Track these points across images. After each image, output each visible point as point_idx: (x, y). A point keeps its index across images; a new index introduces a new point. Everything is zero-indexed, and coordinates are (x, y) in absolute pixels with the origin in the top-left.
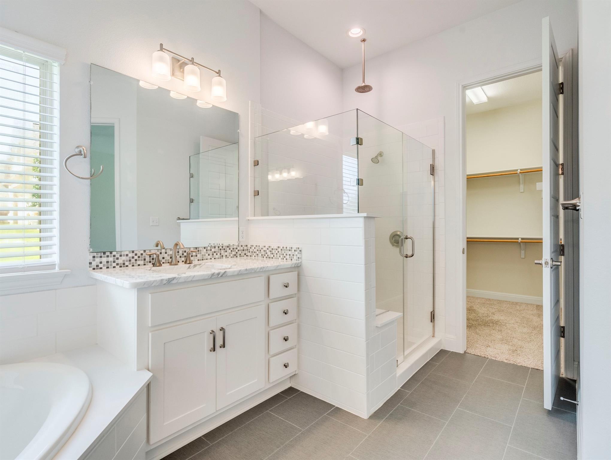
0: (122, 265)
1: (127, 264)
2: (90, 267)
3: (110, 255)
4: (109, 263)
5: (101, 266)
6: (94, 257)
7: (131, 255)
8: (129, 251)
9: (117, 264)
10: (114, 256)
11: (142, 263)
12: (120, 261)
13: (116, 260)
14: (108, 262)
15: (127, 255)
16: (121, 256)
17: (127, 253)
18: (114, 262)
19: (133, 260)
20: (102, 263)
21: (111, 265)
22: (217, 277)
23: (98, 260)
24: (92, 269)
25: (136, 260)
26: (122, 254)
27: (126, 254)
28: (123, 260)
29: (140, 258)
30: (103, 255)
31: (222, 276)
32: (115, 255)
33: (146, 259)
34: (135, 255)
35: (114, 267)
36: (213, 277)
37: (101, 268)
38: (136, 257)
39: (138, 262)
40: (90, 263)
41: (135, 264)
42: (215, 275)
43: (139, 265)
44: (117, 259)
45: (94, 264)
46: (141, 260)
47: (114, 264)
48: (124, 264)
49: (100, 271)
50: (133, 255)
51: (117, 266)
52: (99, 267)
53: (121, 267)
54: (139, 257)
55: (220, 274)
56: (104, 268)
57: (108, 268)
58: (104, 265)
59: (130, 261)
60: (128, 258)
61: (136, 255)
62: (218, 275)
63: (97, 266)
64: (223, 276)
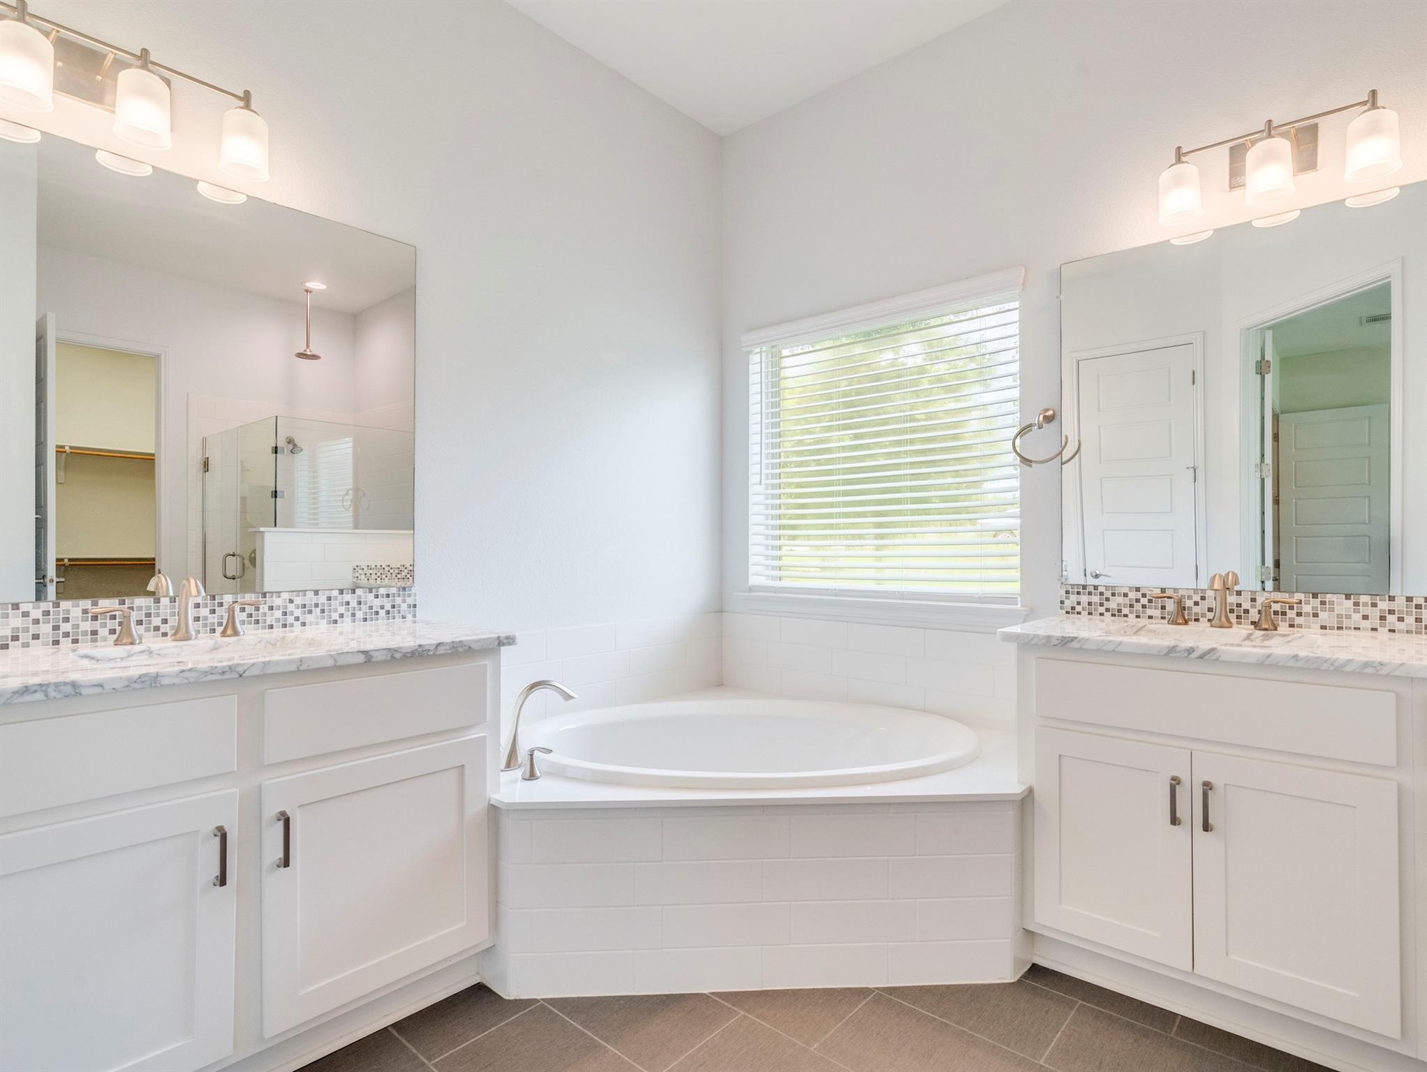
0: (1117, 613)
1: (1125, 611)
2: (1061, 608)
3: (1093, 591)
4: (1093, 606)
5: (1079, 608)
6: (1067, 592)
7: (1132, 595)
8: (1130, 587)
9: (1107, 610)
10: (1102, 594)
11: (1157, 613)
12: (1113, 605)
13: (1105, 602)
14: (1090, 604)
15: (1126, 595)
16: (1113, 594)
17: (1126, 590)
18: (1102, 605)
19: (1138, 606)
20: (1080, 604)
21: (1096, 610)
22: (1186, 657)
23: (1074, 598)
24: (1064, 612)
25: (1144, 606)
26: (1116, 592)
27: (1124, 593)
28: (1118, 604)
29: (1153, 604)
30: (1081, 590)
31: (1201, 657)
32: (1103, 592)
33: (1167, 608)
34: (1142, 597)
35: (1102, 614)
36: (1173, 655)
37: (1079, 613)
38: (1144, 601)
39: (1150, 612)
40: (1062, 602)
41: (1141, 615)
42: (1180, 652)
43: (1150, 617)
44: (1107, 599)
45: (1068, 604)
46: (1156, 608)
47: (1102, 610)
48: (1120, 611)
49: (1100, 619)
50: (1139, 595)
51: (1106, 614)
52: (1076, 611)
53: (1113, 615)
54: (1150, 601)
55: (1194, 651)
56: (1085, 613)
57: (1090, 614)
58: (1084, 609)
59: (1131, 606)
60: (1127, 601)
61: (1144, 595)
62: (1190, 654)
63: (1073, 608)
64: (1206, 657)
